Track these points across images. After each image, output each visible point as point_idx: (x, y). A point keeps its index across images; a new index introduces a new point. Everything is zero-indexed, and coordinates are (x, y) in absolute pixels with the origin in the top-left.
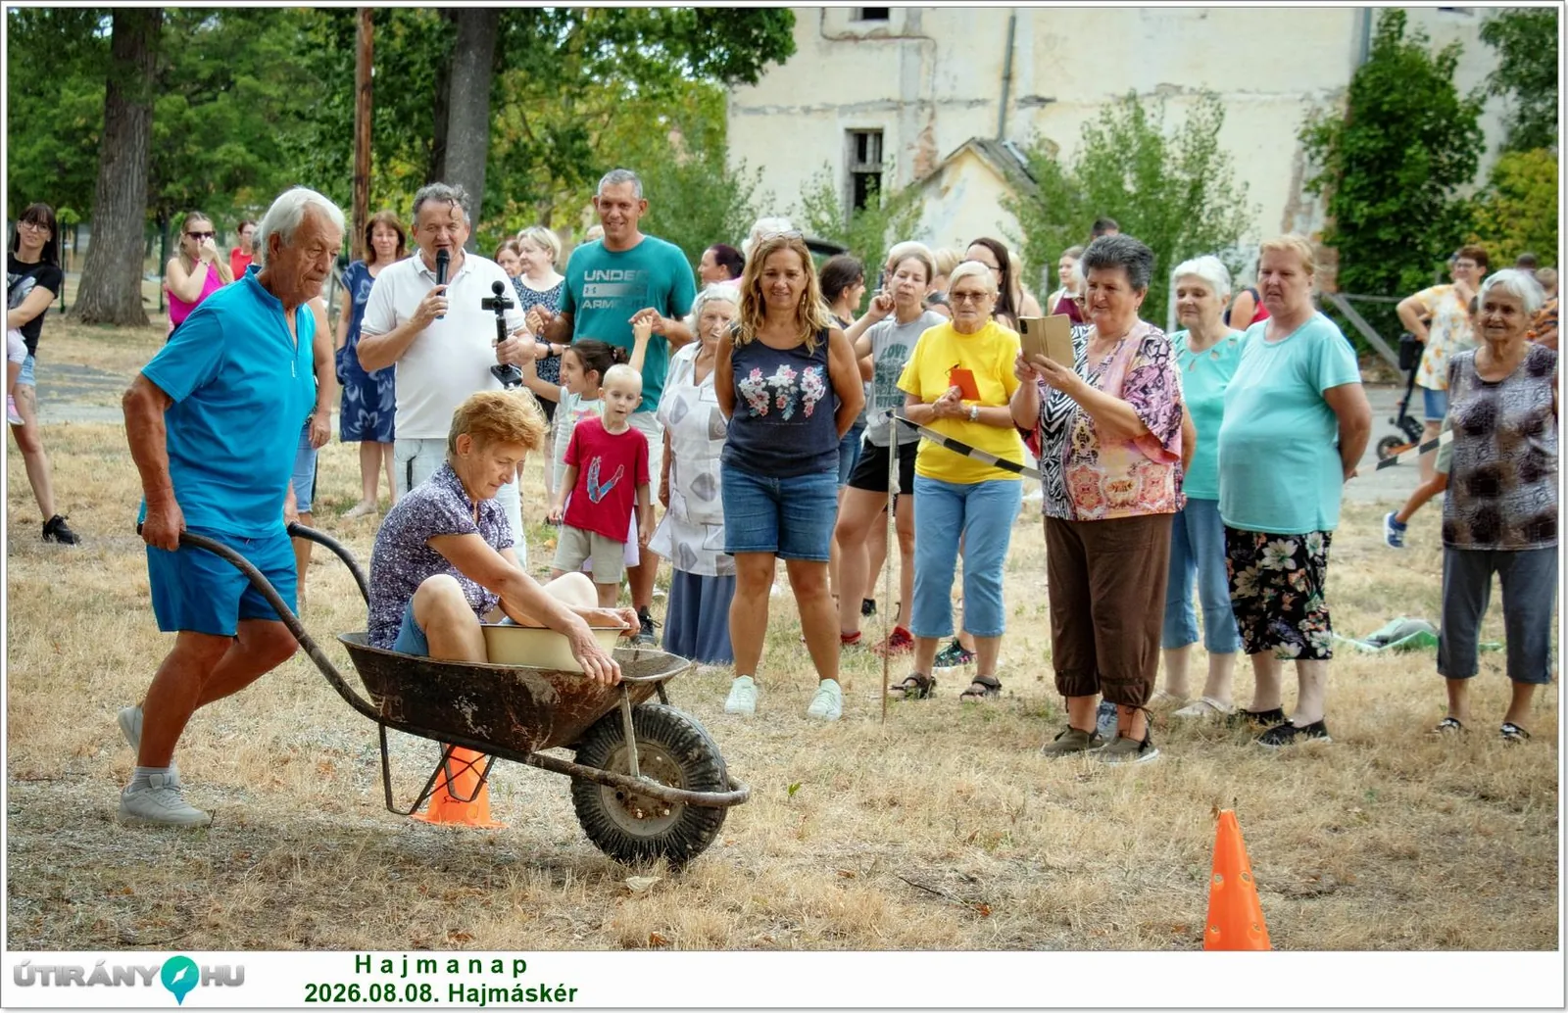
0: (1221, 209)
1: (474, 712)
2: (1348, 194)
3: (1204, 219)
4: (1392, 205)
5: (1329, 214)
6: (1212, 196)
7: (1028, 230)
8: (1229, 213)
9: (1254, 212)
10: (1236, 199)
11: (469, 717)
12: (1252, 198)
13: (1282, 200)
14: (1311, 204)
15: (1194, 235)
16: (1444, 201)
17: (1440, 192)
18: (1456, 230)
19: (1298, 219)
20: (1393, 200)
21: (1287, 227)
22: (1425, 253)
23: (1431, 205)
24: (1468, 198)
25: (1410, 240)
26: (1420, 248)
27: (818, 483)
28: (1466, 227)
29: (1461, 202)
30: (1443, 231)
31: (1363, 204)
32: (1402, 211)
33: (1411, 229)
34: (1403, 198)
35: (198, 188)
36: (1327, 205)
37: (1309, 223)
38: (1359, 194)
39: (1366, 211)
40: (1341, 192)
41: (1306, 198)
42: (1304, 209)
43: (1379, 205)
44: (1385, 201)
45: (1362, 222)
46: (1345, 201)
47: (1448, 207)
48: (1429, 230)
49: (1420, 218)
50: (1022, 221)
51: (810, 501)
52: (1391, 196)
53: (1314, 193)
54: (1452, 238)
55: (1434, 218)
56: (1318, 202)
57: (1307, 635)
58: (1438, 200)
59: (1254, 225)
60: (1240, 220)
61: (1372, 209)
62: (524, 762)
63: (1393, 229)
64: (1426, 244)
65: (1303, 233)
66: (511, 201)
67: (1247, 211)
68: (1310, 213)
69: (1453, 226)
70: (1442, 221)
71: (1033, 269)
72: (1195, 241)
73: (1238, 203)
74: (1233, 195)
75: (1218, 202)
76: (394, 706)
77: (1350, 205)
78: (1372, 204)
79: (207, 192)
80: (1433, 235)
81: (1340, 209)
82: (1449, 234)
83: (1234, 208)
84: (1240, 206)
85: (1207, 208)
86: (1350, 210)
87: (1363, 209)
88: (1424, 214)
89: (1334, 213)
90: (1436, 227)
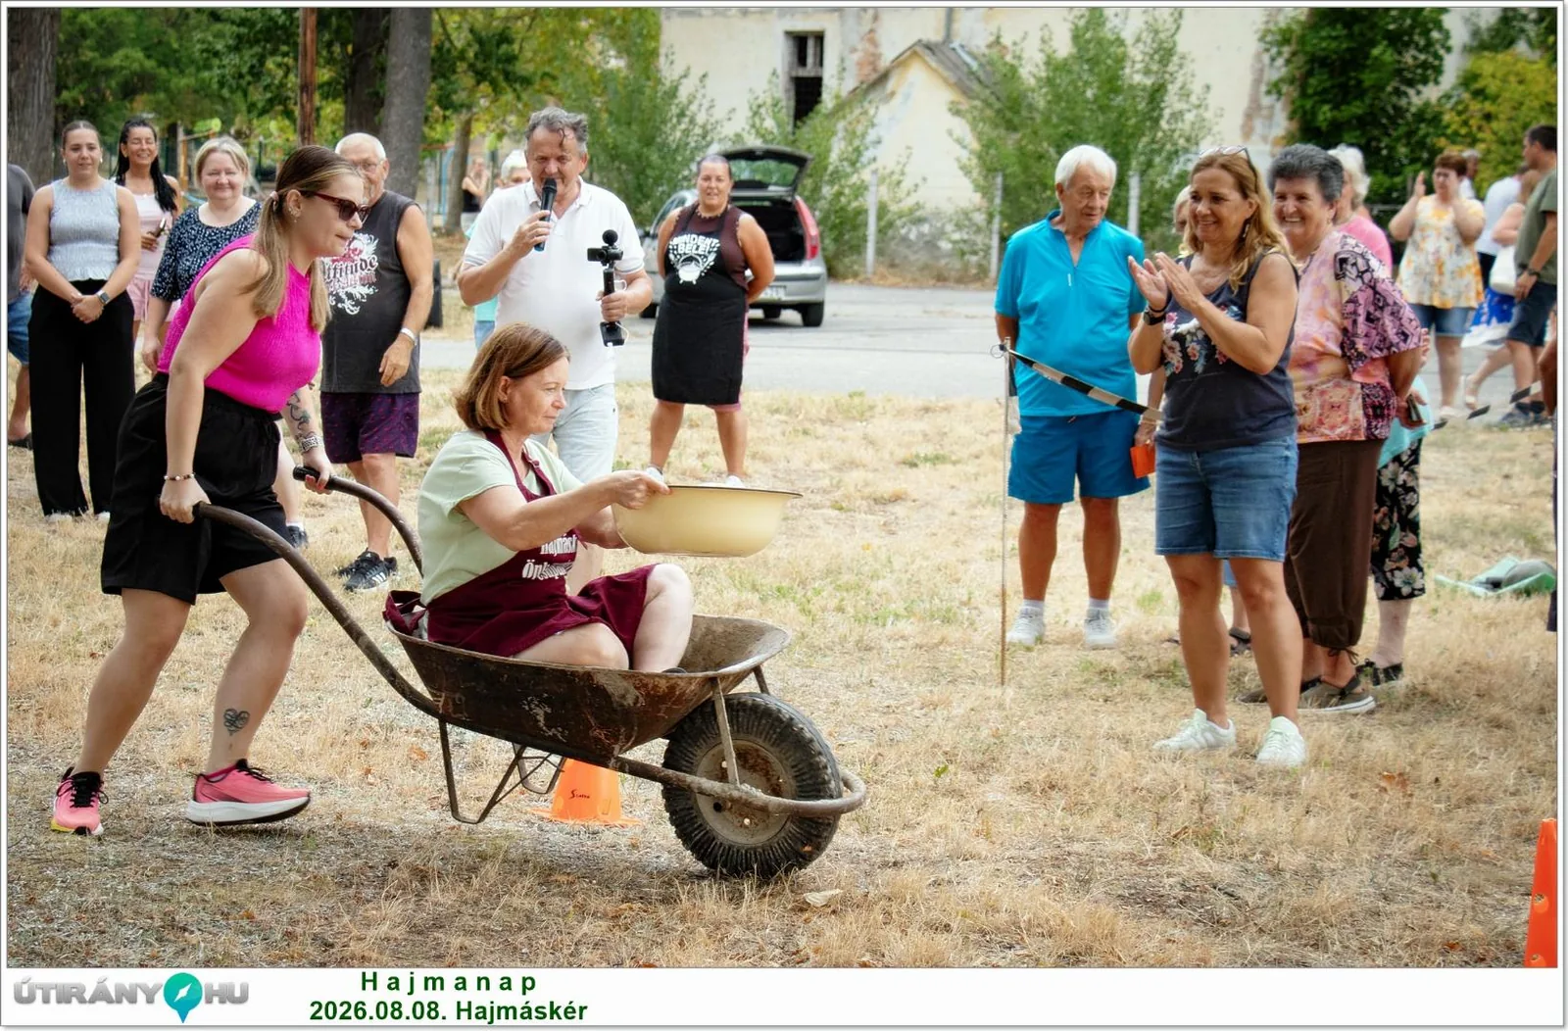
0: (1181, 113)
1: (546, 713)
2: (1311, 96)
3: (1163, 124)
4: (1356, 108)
5: (1291, 118)
6: (1172, 102)
7: (979, 136)
8: (1189, 117)
9: (1216, 116)
10: (1197, 102)
11: (541, 718)
12: (1212, 100)
13: (1243, 103)
14: (1272, 107)
15: (1153, 141)
16: (1409, 103)
17: (1405, 94)
18: (1421, 133)
19: (1258, 124)
20: (1358, 103)
21: (1247, 131)
22: (1390, 158)
23: (1395, 107)
24: (1434, 100)
25: (1374, 144)
26: (1384, 152)
27: (1244, 458)
28: (1431, 130)
29: (1427, 104)
30: (1410, 134)
31: (1326, 108)
32: (1366, 114)
33: (1376, 132)
34: (1368, 101)
35: (95, 96)
36: (1290, 108)
37: (1270, 127)
38: (1322, 96)
39: (1329, 115)
40: (1304, 95)
41: (1266, 101)
42: (1265, 112)
43: (1343, 107)
44: (1348, 103)
45: (1324, 126)
46: (1309, 104)
47: (1413, 110)
48: (1394, 134)
49: (1384, 121)
50: (974, 128)
51: (1238, 482)
52: (1356, 98)
53: (1274, 97)
54: (1418, 143)
55: (1400, 121)
56: (1279, 106)
57: (1389, 575)
58: (1403, 102)
59: (1216, 129)
60: (1201, 125)
61: (1336, 113)
62: (607, 767)
63: (1358, 133)
64: (1391, 149)
65: (1265, 139)
66: (437, 108)
67: (1208, 115)
68: (1270, 117)
69: (1418, 129)
70: (1408, 124)
71: (986, 177)
72: (1155, 146)
73: (1199, 106)
74: (1193, 99)
75: (1179, 106)
76: (455, 704)
77: (1313, 107)
78: (1336, 107)
79: (103, 98)
80: (1398, 139)
81: (1305, 113)
82: (1414, 140)
83: (1194, 112)
84: (1201, 111)
85: (1167, 113)
86: (1314, 113)
87: (1325, 113)
88: (1389, 118)
89: (1298, 116)
90: (1402, 130)
